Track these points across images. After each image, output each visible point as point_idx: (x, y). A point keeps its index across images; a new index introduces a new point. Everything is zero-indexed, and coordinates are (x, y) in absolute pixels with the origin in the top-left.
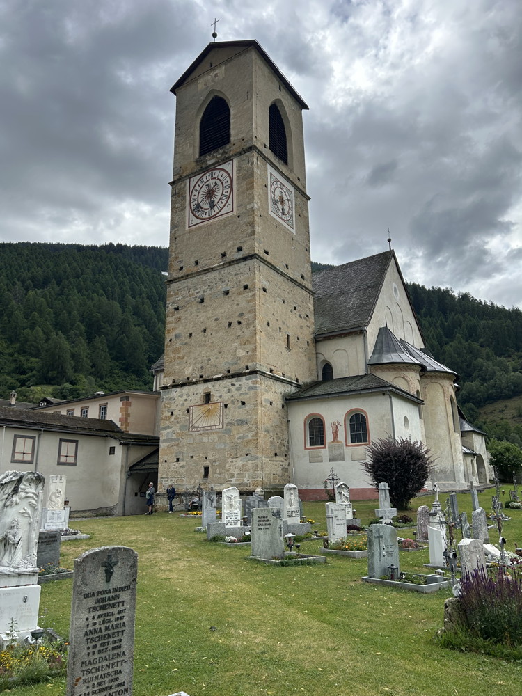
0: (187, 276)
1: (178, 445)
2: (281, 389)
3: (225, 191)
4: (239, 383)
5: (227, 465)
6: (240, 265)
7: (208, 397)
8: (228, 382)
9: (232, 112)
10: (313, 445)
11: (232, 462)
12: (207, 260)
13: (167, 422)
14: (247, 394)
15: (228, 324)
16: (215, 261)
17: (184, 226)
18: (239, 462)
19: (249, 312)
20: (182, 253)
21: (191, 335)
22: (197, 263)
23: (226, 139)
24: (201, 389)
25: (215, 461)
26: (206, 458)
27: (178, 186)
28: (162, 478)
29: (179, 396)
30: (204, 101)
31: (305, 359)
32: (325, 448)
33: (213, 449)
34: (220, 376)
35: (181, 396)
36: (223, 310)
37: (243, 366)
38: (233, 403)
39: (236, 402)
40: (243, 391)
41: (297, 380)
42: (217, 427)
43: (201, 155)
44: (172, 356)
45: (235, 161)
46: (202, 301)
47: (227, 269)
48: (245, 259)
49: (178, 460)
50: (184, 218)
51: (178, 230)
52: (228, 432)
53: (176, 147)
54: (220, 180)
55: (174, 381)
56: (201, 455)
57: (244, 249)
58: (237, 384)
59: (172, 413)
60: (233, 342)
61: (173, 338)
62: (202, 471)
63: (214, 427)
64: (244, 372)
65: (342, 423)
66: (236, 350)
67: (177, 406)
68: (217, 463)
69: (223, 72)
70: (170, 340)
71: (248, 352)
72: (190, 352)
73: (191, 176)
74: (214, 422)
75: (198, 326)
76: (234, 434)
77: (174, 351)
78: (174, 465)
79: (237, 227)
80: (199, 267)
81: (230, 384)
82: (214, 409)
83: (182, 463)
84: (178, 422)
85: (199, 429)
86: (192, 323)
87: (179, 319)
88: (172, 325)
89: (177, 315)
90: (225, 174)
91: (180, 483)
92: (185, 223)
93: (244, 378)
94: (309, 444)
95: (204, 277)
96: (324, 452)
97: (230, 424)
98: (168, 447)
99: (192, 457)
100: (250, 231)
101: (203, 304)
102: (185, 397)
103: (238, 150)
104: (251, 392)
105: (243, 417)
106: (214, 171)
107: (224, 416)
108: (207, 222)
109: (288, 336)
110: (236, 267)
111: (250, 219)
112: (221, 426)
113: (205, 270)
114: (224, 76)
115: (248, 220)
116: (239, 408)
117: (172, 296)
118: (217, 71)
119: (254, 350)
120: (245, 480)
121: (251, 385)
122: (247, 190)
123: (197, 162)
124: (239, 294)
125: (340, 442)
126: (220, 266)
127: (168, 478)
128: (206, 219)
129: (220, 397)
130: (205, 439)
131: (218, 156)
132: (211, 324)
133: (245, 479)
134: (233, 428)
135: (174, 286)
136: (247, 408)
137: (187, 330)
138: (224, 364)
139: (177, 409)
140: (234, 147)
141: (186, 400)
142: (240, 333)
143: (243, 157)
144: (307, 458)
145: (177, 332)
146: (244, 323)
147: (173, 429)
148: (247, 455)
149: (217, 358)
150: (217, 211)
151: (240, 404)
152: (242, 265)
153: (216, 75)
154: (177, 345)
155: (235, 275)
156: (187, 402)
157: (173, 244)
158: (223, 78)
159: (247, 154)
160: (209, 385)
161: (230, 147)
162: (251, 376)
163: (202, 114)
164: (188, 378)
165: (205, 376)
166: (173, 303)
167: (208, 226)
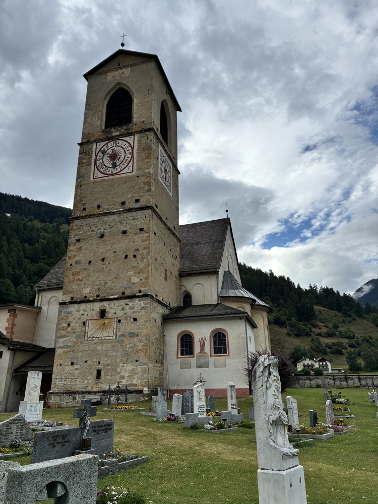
0: (90, 216)
1: (73, 351)
2: (161, 310)
3: (126, 156)
4: (132, 303)
5: (118, 369)
6: (137, 212)
7: (103, 313)
8: (122, 302)
9: (135, 101)
10: (183, 355)
11: (123, 366)
12: (108, 205)
13: (64, 332)
14: (139, 312)
15: (124, 256)
16: (116, 207)
17: (89, 177)
18: (129, 367)
19: (144, 248)
20: (86, 197)
21: (90, 262)
22: (99, 207)
23: (128, 119)
24: (97, 306)
25: (108, 366)
26: (99, 363)
27: (86, 147)
28: (56, 379)
29: (77, 311)
30: (112, 89)
31: (174, 289)
32: (194, 357)
33: (106, 356)
34: (116, 296)
35: (78, 311)
36: (120, 245)
37: (136, 290)
38: (126, 319)
39: (129, 319)
40: (136, 309)
41: (170, 304)
42: (111, 338)
43: (106, 127)
44: (71, 278)
45: (136, 137)
46: (102, 236)
47: (126, 214)
48: (142, 208)
49: (72, 364)
50: (90, 171)
51: (84, 180)
52: (121, 342)
53: (85, 118)
54: (123, 148)
55: (72, 298)
56: (95, 360)
57: (141, 201)
58: (131, 304)
59: (69, 325)
60: (128, 270)
61: (74, 263)
62: (95, 373)
63: (108, 338)
64: (137, 294)
65: (208, 339)
66: (131, 278)
67: (74, 319)
68: (109, 367)
69: (129, 71)
70: (71, 265)
71: (141, 279)
72: (89, 276)
73: (97, 141)
74: (108, 334)
75: (97, 256)
76: (126, 344)
77: (73, 274)
78: (68, 368)
79: (136, 184)
80: (101, 210)
81: (124, 304)
82: (109, 323)
83: (76, 367)
84: (74, 332)
85: (94, 339)
86: (93, 253)
87: (80, 249)
88: (74, 253)
89: (78, 245)
90: (127, 144)
91: (73, 383)
92: (90, 175)
93: (137, 300)
94: (180, 354)
95: (105, 219)
96: (193, 361)
97: (122, 335)
98: (64, 352)
99: (86, 362)
100: (146, 189)
101: (103, 239)
102: (82, 312)
103: (139, 129)
104: (143, 311)
105: (135, 331)
106: (118, 141)
107: (118, 330)
108: (110, 177)
109: (166, 270)
110: (134, 214)
111: (147, 180)
112: (114, 337)
113: (107, 213)
114: (129, 74)
115: (146, 181)
116: (132, 323)
117: (75, 230)
118: (123, 70)
119: (147, 278)
120: (135, 382)
121: (143, 305)
122: (146, 158)
123: (103, 131)
124: (136, 234)
125: (206, 353)
126: (120, 211)
127: (62, 379)
128: (109, 175)
129: (115, 313)
130: (99, 348)
131: (122, 131)
132: (110, 255)
133: (134, 380)
134: (125, 339)
135: (77, 222)
136: (138, 323)
137: (86, 258)
138: (120, 286)
139: (74, 321)
140: (136, 126)
141: (83, 314)
142: (135, 264)
143: (143, 134)
144: (179, 365)
145: (77, 259)
146: (139, 256)
147: (69, 338)
148: (136, 361)
149: (113, 282)
150: (119, 170)
151: (132, 320)
152: (139, 213)
153: (123, 73)
154: (77, 269)
155: (133, 219)
156: (84, 316)
157: (79, 190)
158: (129, 76)
159: (147, 133)
160: (105, 304)
161: (133, 126)
162: (143, 298)
163: (109, 98)
164: (86, 297)
165: (102, 296)
166: (75, 235)
167: (110, 180)
